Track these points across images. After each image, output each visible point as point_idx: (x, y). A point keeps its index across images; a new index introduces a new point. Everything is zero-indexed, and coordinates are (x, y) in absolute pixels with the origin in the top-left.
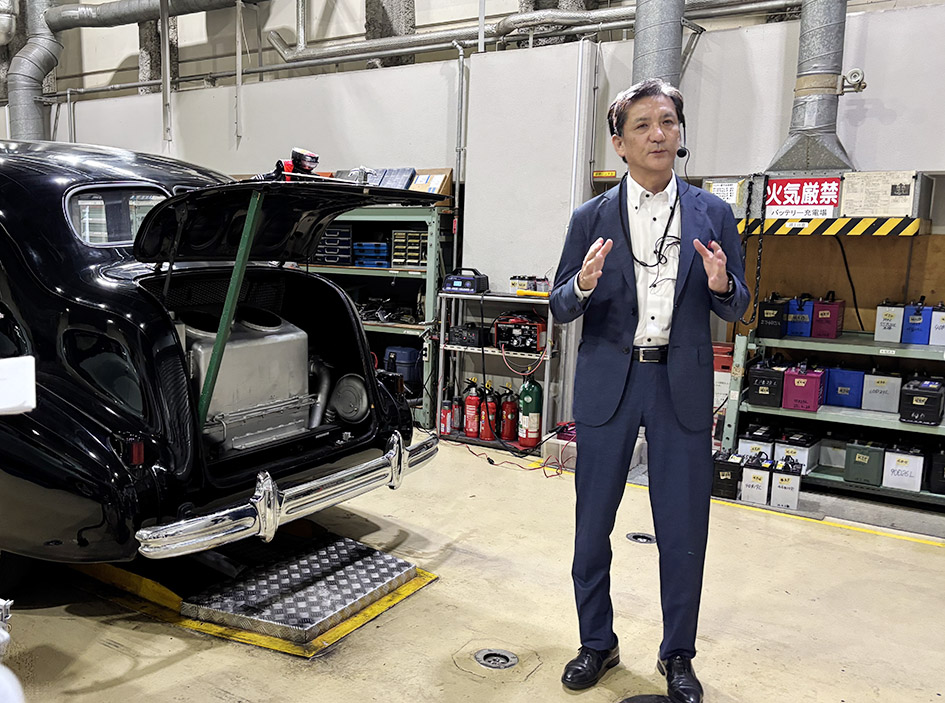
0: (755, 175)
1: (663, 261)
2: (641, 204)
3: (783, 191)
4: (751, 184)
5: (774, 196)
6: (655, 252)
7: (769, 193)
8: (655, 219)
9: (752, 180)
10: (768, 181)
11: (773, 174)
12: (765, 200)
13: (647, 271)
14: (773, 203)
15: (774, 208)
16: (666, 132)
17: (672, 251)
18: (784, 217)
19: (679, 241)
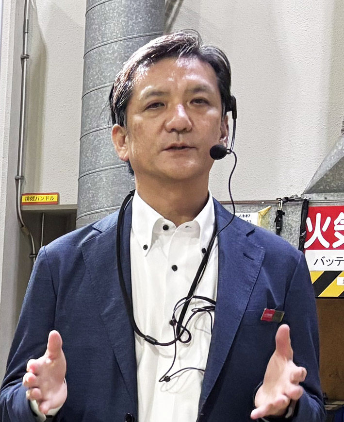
0: (287, 199)
1: (185, 337)
2: (153, 242)
3: (332, 225)
4: (280, 214)
5: (317, 234)
6: (172, 323)
7: (310, 229)
8: (175, 268)
9: (280, 207)
10: (307, 209)
11: (316, 198)
12: (303, 240)
13: (157, 352)
14: (317, 246)
15: (318, 254)
16: (195, 117)
17: (201, 322)
18: (334, 268)
19: (214, 306)
